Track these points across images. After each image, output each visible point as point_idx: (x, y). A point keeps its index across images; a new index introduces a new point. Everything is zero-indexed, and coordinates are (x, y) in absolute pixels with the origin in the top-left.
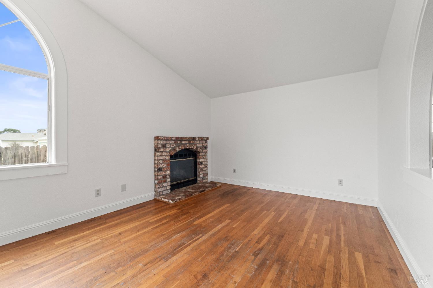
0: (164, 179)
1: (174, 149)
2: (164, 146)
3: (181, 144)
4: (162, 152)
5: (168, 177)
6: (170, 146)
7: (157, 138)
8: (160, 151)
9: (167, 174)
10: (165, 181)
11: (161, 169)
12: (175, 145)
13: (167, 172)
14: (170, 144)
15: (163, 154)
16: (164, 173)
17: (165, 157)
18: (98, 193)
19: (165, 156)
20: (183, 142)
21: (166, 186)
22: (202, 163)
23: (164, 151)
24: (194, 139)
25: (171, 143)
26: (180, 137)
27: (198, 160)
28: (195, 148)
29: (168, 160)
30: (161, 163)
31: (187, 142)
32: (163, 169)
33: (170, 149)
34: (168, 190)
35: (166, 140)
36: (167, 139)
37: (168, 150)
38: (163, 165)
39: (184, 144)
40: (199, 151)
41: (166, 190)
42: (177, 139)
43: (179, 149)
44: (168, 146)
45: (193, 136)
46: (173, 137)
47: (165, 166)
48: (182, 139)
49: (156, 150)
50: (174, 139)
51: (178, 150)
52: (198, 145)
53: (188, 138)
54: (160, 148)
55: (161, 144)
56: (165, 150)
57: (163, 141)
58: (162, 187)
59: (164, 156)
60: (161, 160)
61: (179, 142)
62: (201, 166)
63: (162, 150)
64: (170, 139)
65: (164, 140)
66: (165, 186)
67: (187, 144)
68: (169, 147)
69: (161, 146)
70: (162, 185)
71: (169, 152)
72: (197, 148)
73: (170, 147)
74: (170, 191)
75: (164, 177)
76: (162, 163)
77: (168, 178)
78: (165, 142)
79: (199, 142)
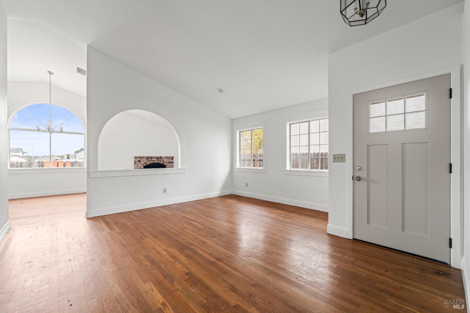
1: (146, 163)
2: (139, 161)
3: (151, 160)
7: (135, 157)
12: (147, 161)
15: (139, 165)
17: (140, 167)
20: (153, 159)
24: (161, 157)
25: (144, 160)
28: (162, 162)
31: (156, 159)
33: (143, 163)
36: (141, 157)
37: (142, 163)
39: (153, 161)
42: (148, 158)
43: (150, 163)
44: (142, 161)
48: (151, 158)
49: (135, 163)
50: (146, 157)
51: (148, 163)
52: (165, 161)
53: (156, 157)
54: (137, 162)
56: (140, 163)
57: (138, 159)
61: (150, 159)
63: (138, 163)
64: (143, 157)
67: (155, 160)
69: (137, 161)
71: (143, 164)
78: (140, 159)
79: (166, 159)
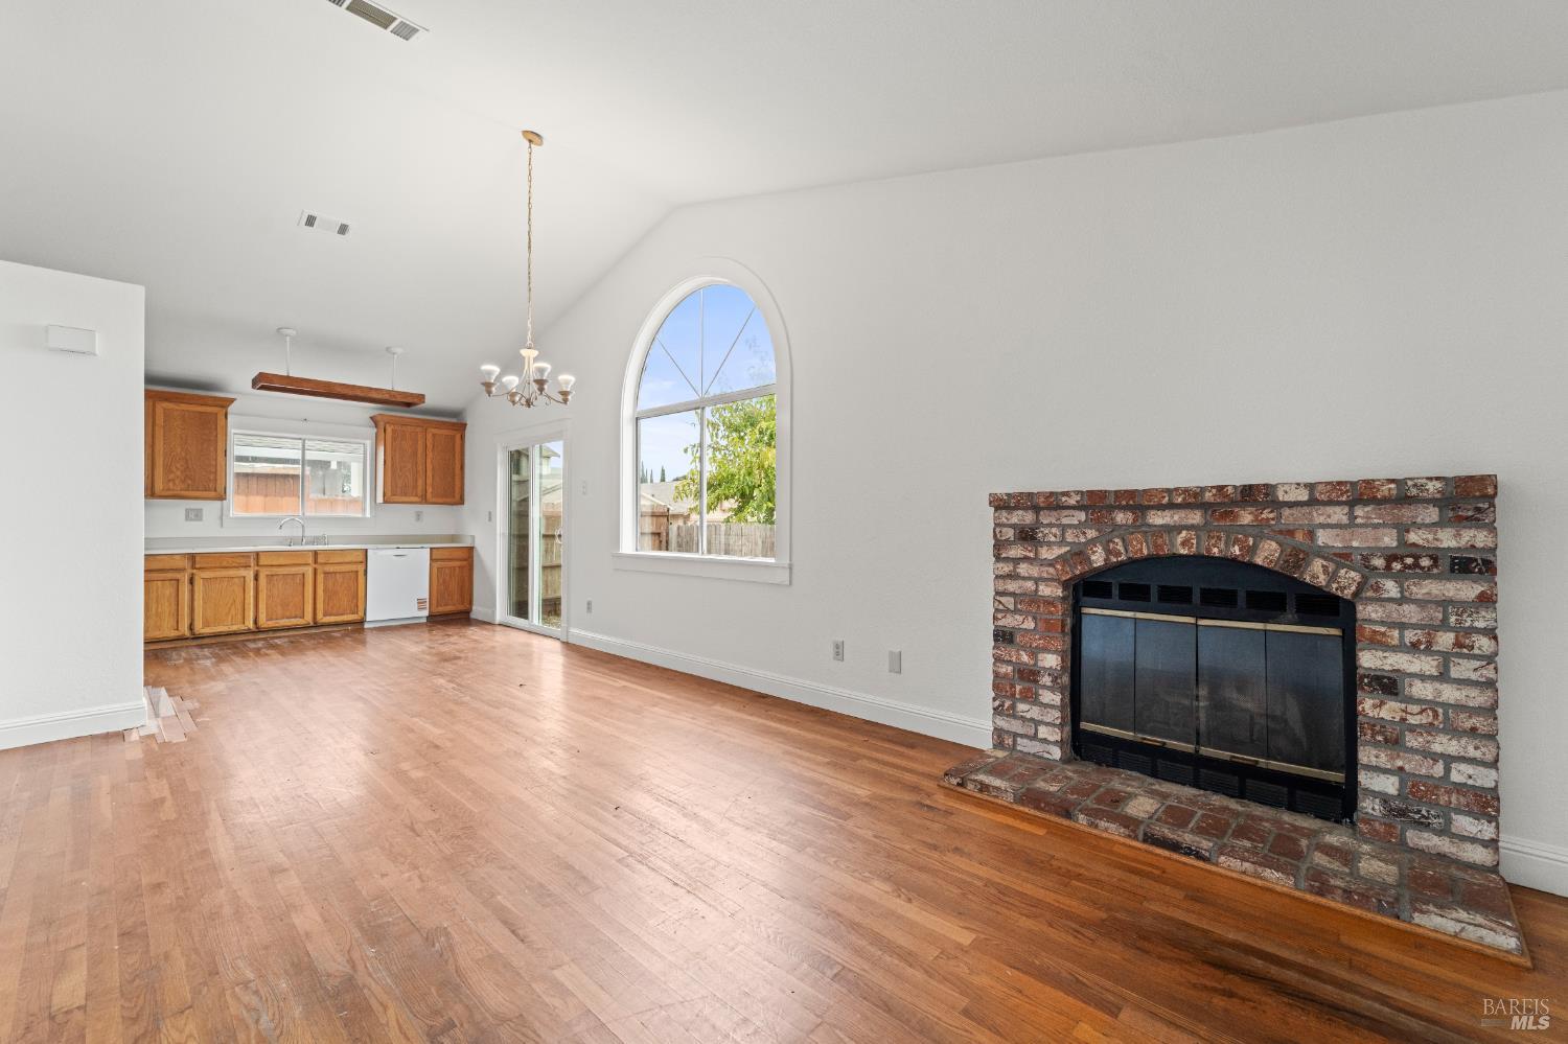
0: (1027, 685)
1: (1079, 554)
2: (1027, 535)
4: (1016, 561)
5: (1046, 680)
6: (1063, 535)
7: (1001, 504)
8: (1004, 555)
9: (1040, 664)
10: (1031, 697)
11: (1011, 634)
12: (1091, 533)
13: (1040, 656)
14: (1064, 528)
15: (1023, 569)
16: (1025, 658)
17: (1030, 585)
18: (839, 651)
19: (1029, 578)
20: (1158, 519)
21: (1032, 720)
22: (1389, 685)
23: (1026, 559)
25: (1065, 521)
26: (1116, 492)
27: (1368, 660)
28: (1267, 553)
29: (1049, 602)
30: (1012, 607)
31: (1196, 518)
32: (1018, 639)
33: (1057, 551)
34: (1045, 741)
35: (1036, 509)
37: (1046, 554)
38: (1020, 618)
39: (1162, 531)
40: (1322, 580)
41: (1034, 737)
42: (1097, 504)
43: (1108, 552)
44: (1051, 535)
45: (1236, 476)
46: (1066, 494)
47: (1030, 624)
48: (1137, 502)
49: (999, 550)
50: (1078, 500)
51: (1098, 558)
53: (1186, 491)
54: (1009, 544)
55: (1010, 526)
56: (1032, 555)
57: (1020, 512)
58: (1014, 716)
59: (1024, 578)
60: (1013, 594)
61: (1121, 517)
62: (1390, 710)
64: (1053, 502)
65: (1025, 509)
66: (1028, 716)
67: (1179, 529)
68: (1053, 539)
69: (1009, 533)
70: (1013, 707)
71: (1056, 564)
72: (1300, 558)
73: (1062, 542)
74: (1056, 753)
75: (1029, 675)
76: (1016, 611)
77: (1044, 687)
78: (1028, 518)
79: (1339, 514)
